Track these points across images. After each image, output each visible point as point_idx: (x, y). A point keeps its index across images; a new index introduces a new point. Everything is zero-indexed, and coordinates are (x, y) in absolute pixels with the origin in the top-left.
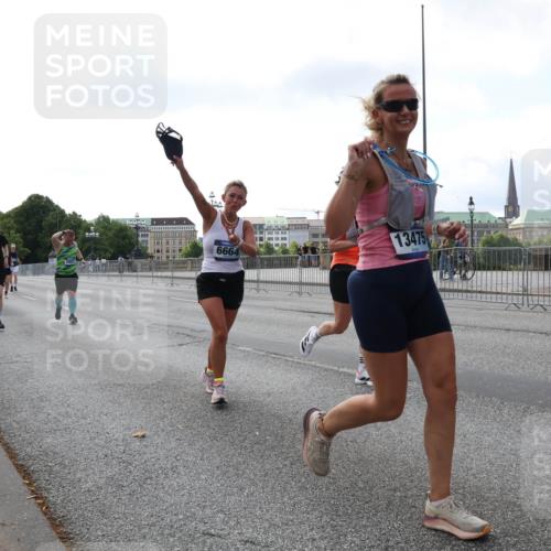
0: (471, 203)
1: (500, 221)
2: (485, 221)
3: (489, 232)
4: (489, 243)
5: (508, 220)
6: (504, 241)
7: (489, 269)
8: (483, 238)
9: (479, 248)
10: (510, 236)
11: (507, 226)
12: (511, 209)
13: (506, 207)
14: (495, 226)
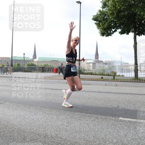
0: (24, 55)
1: (31, 60)
2: (27, 59)
3: (29, 62)
4: (28, 65)
5: (34, 59)
6: (32, 65)
7: (28, 72)
8: (27, 64)
9: (26, 66)
10: (34, 64)
11: (33, 61)
12: (34, 57)
13: (33, 56)
14: (30, 61)
